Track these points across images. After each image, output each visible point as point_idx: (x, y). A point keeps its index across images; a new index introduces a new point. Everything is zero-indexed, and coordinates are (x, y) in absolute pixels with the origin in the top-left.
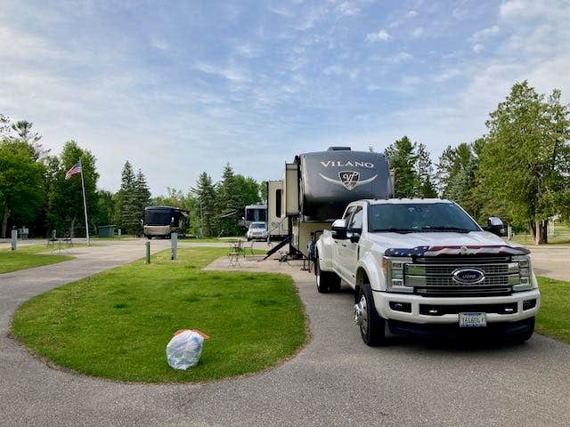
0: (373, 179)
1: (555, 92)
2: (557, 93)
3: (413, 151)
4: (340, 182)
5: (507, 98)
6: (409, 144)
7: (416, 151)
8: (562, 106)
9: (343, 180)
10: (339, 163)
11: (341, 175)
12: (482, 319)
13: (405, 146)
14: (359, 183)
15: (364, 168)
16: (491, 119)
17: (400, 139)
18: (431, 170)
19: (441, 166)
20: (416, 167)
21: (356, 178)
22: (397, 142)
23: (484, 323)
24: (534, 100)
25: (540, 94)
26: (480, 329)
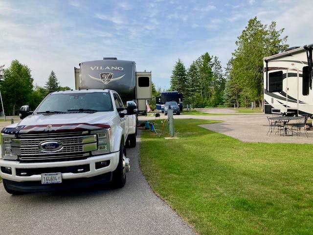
0: (122, 77)
1: (273, 23)
2: (274, 24)
3: (211, 61)
4: (100, 80)
5: (246, 27)
6: (209, 57)
7: (213, 60)
8: (277, 31)
9: (102, 78)
10: (101, 67)
11: (102, 75)
12: (58, 178)
13: (207, 58)
14: (112, 80)
15: (117, 70)
16: (238, 40)
17: (204, 54)
18: (222, 71)
19: (228, 69)
20: (213, 70)
21: (110, 77)
22: (202, 56)
23: (60, 181)
24: (260, 29)
25: (264, 25)
26: (57, 184)
